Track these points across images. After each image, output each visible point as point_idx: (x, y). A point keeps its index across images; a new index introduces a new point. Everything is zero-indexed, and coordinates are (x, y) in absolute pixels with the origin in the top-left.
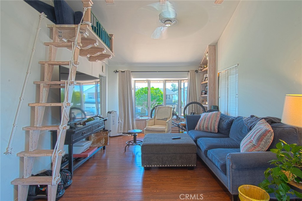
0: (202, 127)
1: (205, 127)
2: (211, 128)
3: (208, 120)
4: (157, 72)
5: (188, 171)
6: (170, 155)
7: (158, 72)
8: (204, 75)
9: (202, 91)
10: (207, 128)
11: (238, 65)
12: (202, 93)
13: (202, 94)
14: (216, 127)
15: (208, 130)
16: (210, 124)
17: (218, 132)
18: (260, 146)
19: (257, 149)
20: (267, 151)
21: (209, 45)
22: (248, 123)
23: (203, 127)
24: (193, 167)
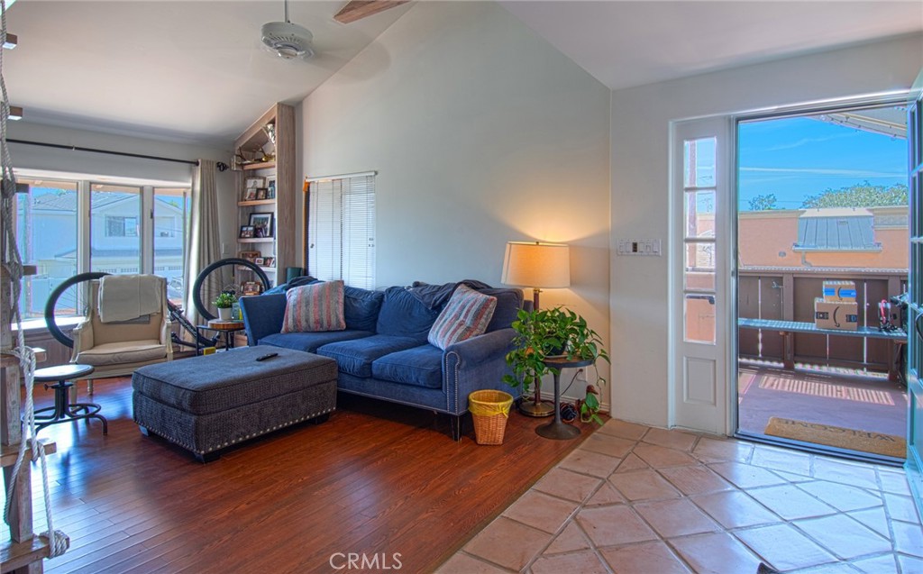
0: (304, 324)
1: (312, 320)
2: (329, 322)
3: (317, 302)
4: (71, 148)
5: (321, 426)
6: (279, 399)
7: (77, 148)
8: (249, 181)
9: (242, 227)
10: (318, 322)
11: (376, 173)
12: (242, 231)
13: (240, 237)
14: (341, 317)
15: (322, 327)
16: (325, 313)
17: (348, 328)
18: (480, 326)
19: (475, 333)
20: (485, 333)
21: (278, 104)
22: (424, 296)
23: (307, 321)
24: (328, 414)
